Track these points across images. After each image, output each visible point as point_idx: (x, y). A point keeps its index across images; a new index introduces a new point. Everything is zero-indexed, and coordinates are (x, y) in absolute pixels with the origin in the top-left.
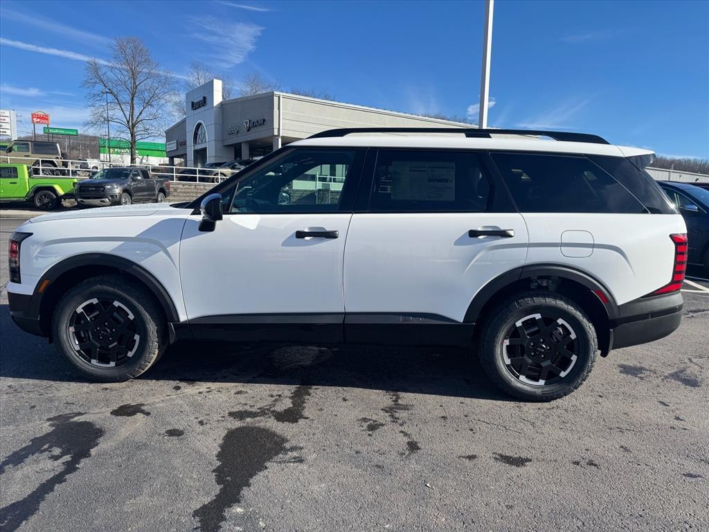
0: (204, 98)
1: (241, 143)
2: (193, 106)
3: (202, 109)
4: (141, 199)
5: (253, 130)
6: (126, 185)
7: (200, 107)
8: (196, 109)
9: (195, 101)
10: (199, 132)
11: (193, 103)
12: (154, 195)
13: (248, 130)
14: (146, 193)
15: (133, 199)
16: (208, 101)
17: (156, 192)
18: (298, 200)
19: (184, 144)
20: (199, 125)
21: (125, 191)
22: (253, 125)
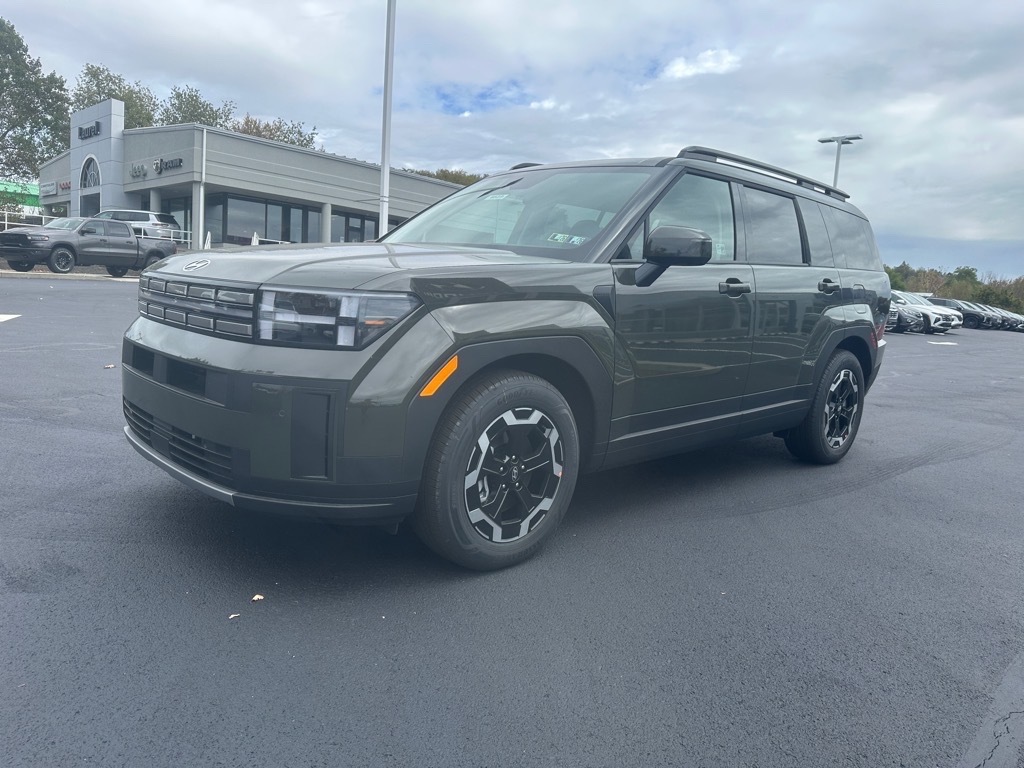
0: (98, 124)
1: (150, 189)
2: (80, 134)
3: (94, 139)
5: (164, 173)
7: (90, 136)
8: (86, 138)
9: (85, 127)
10: (91, 172)
11: (81, 129)
13: (160, 173)
16: (103, 128)
19: (67, 187)
20: (90, 161)
22: (164, 167)
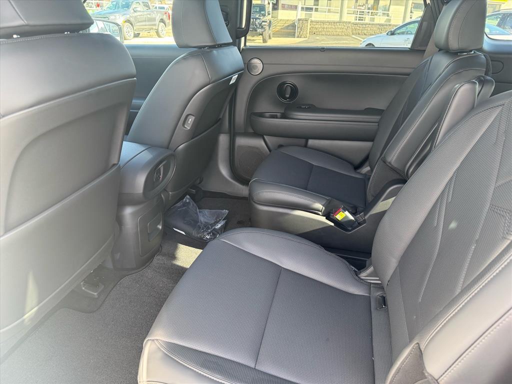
4: (143, 29)
6: (128, 16)
12: (155, 25)
14: (147, 23)
15: (134, 28)
17: (157, 22)
18: (281, 29)
21: (128, 21)
